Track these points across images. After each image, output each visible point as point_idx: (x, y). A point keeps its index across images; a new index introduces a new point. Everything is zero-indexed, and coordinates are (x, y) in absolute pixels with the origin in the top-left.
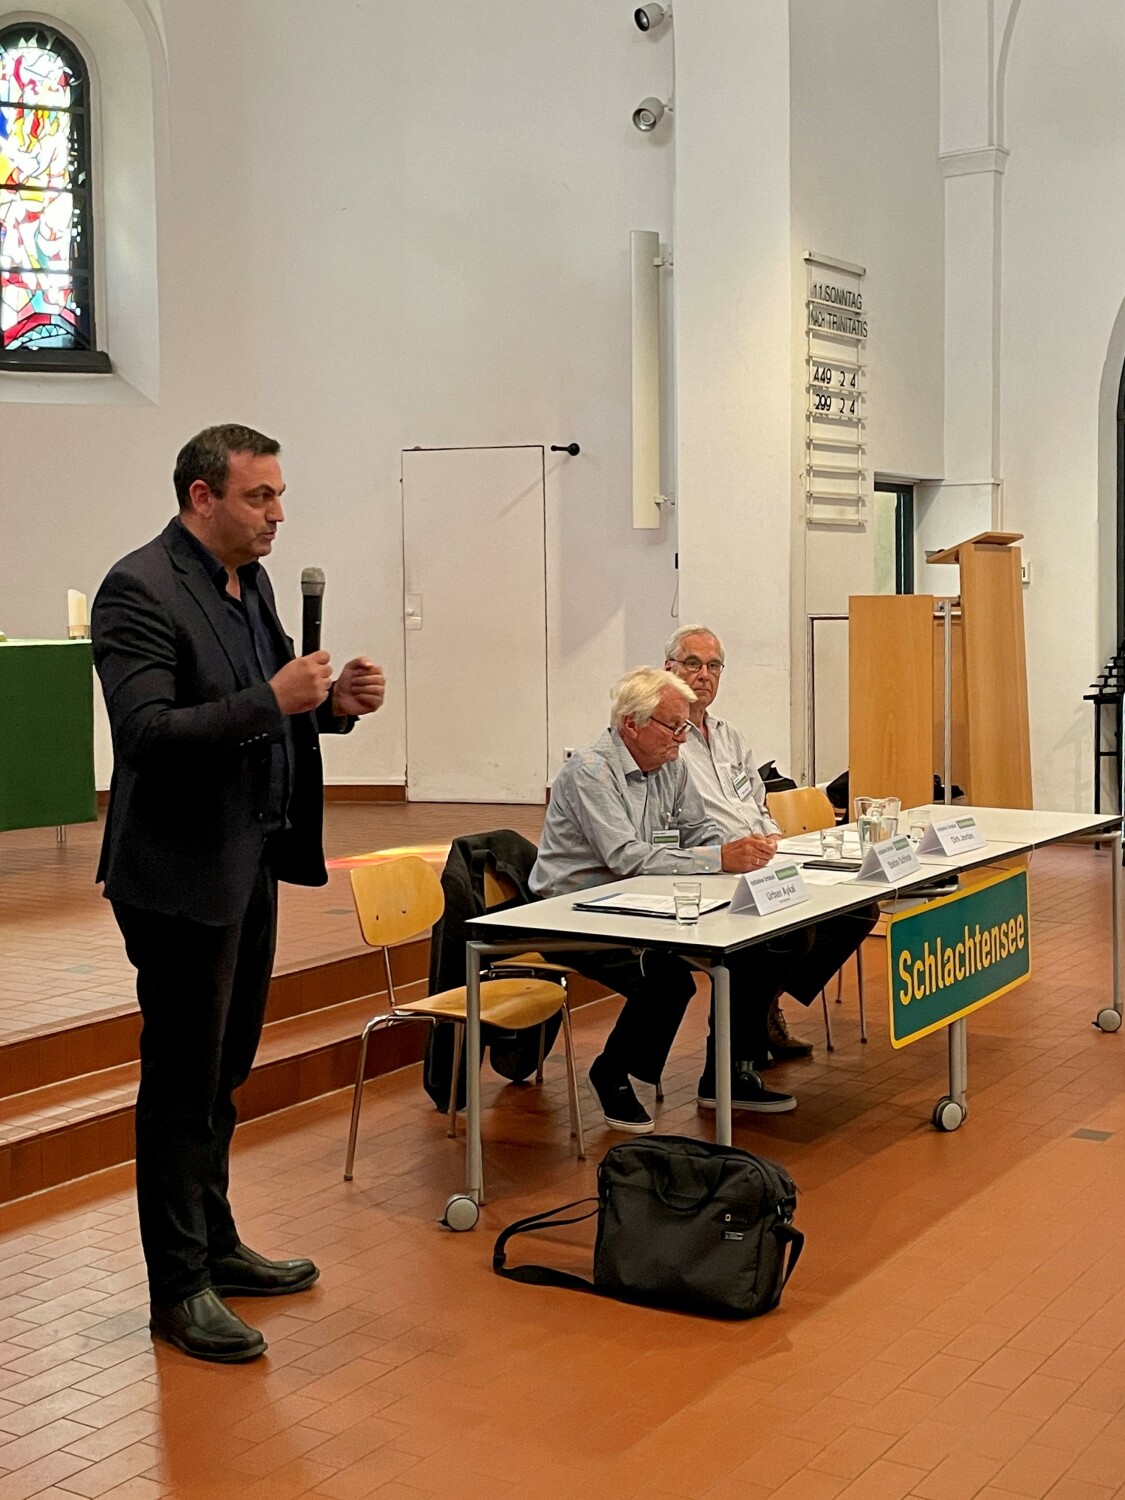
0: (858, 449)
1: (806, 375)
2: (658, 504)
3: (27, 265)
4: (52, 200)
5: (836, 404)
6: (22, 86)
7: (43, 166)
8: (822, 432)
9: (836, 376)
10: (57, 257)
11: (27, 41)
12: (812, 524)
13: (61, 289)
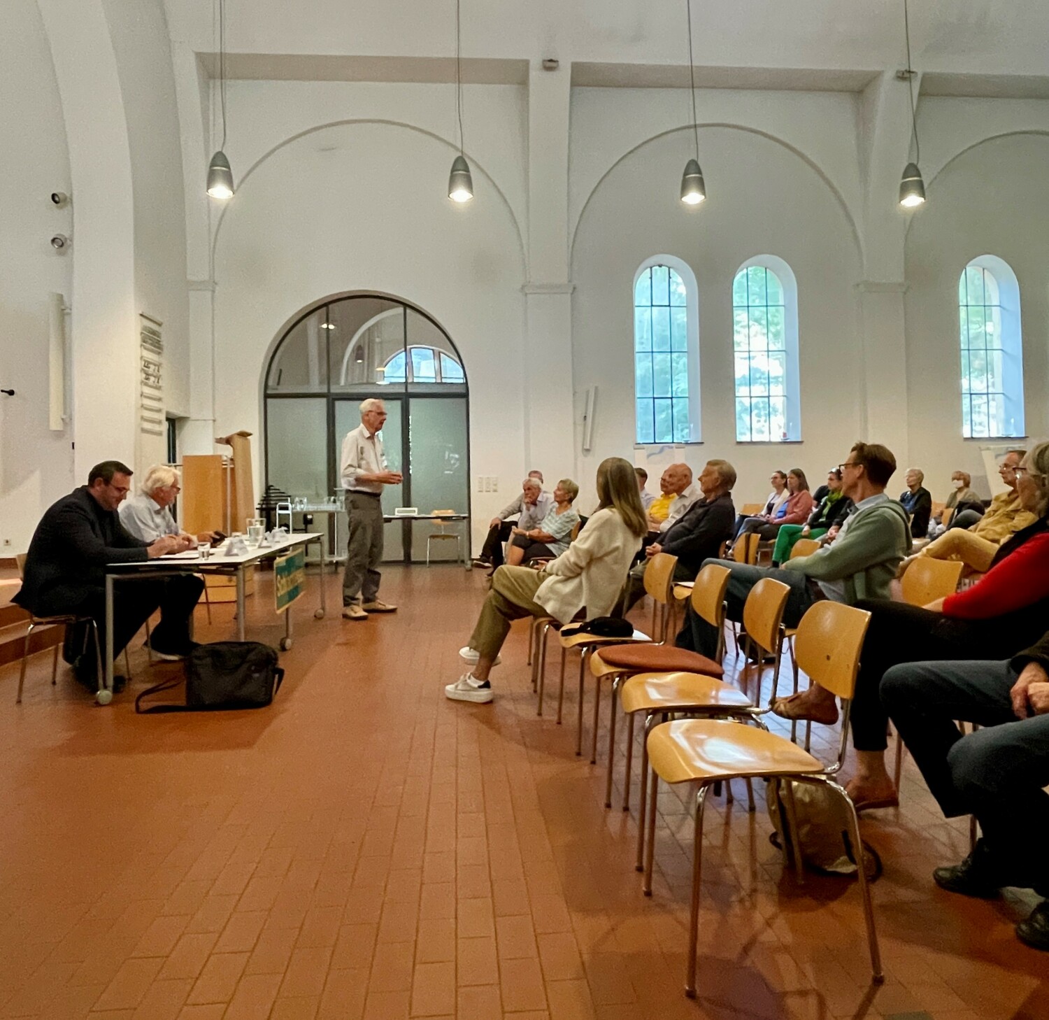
0: (159, 400)
1: (140, 364)
2: (63, 419)
5: (152, 379)
8: (147, 390)
9: (152, 367)
12: (144, 431)
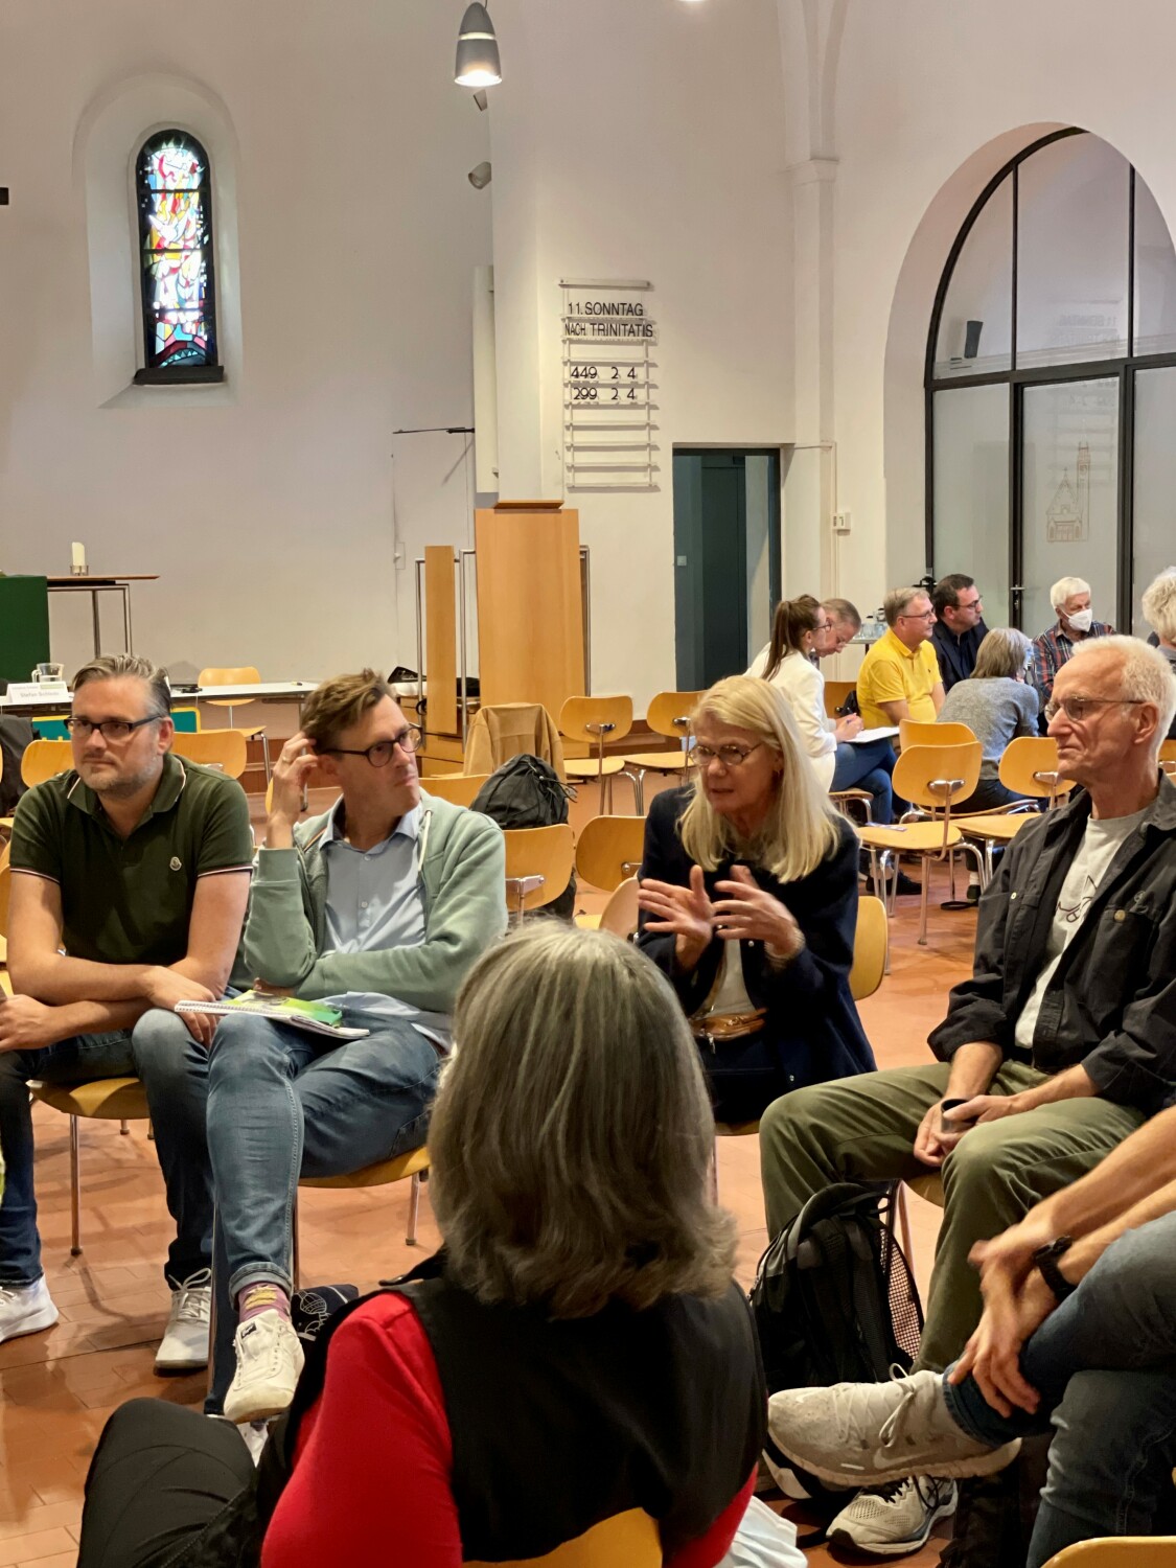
0: (645, 426)
1: (563, 374)
2: (496, 473)
3: (170, 307)
4: (187, 257)
5: (609, 392)
6: (164, 176)
7: (180, 233)
8: (583, 416)
9: (604, 371)
10: (190, 299)
11: (167, 144)
12: (575, 488)
13: (194, 322)
